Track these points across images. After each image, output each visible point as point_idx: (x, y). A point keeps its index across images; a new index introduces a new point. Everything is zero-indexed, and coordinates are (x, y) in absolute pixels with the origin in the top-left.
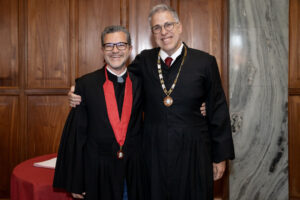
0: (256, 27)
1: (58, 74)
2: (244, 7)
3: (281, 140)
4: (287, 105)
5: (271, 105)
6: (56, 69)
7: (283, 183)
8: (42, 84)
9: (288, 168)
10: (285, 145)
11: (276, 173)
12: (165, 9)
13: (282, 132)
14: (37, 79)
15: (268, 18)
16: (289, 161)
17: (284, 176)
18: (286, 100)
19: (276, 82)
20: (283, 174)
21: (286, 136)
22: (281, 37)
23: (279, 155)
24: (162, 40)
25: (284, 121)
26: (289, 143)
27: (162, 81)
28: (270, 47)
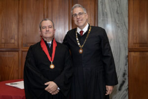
0: (112, 17)
1: (13, 41)
2: (105, 7)
3: (124, 74)
4: (128, 56)
5: (119, 57)
6: (12, 38)
7: (125, 97)
8: (5, 46)
9: (128, 88)
10: (126, 77)
11: (122, 91)
12: (79, 6)
13: (125, 70)
14: (2, 43)
15: (117, 13)
16: (128, 85)
17: (126, 92)
18: (127, 54)
19: (122, 45)
20: (125, 92)
21: (127, 72)
22: (124, 23)
23: (124, 82)
24: (77, 21)
25: (126, 65)
26: (128, 76)
27: (78, 42)
28: (119, 27)
